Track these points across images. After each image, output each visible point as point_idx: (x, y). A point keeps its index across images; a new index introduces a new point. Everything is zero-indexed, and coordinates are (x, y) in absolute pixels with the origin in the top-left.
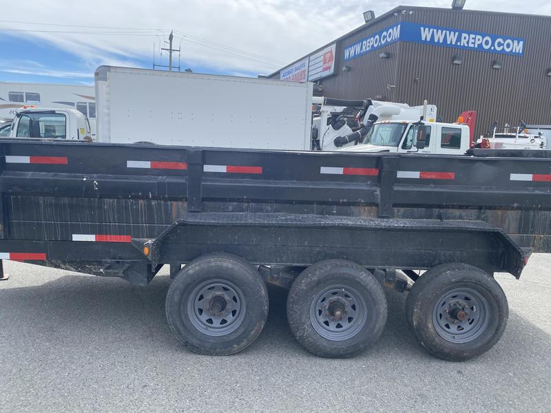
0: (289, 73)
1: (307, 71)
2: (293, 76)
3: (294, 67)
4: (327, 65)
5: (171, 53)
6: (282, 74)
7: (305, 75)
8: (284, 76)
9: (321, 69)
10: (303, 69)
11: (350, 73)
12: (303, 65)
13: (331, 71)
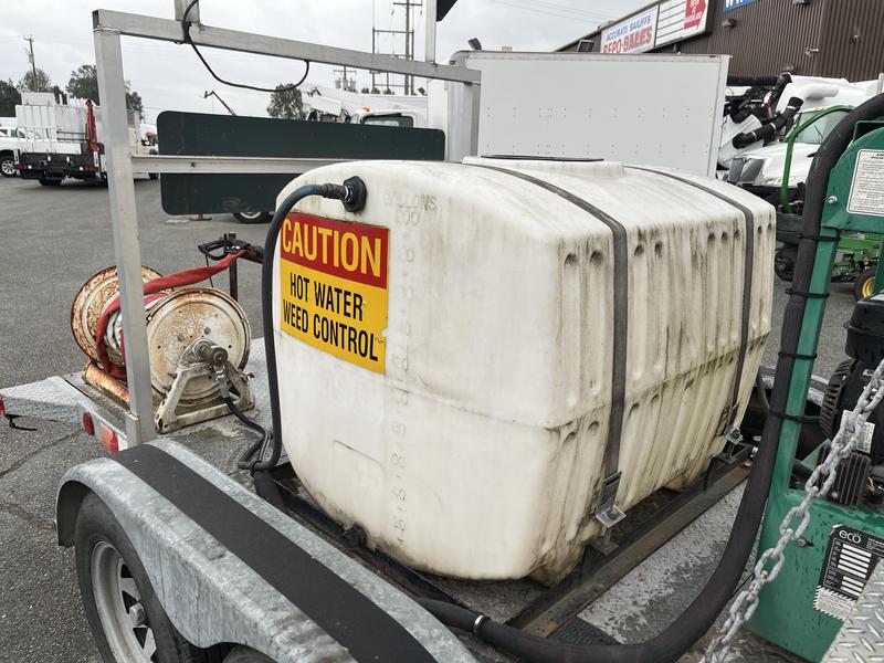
0: (619, 33)
1: (654, 27)
2: (627, 38)
3: (628, 23)
4: (692, 18)
5: (408, 9)
6: (605, 35)
7: (649, 35)
8: (608, 39)
9: (682, 25)
10: (645, 26)
11: (735, 30)
12: (648, 19)
13: (701, 28)
